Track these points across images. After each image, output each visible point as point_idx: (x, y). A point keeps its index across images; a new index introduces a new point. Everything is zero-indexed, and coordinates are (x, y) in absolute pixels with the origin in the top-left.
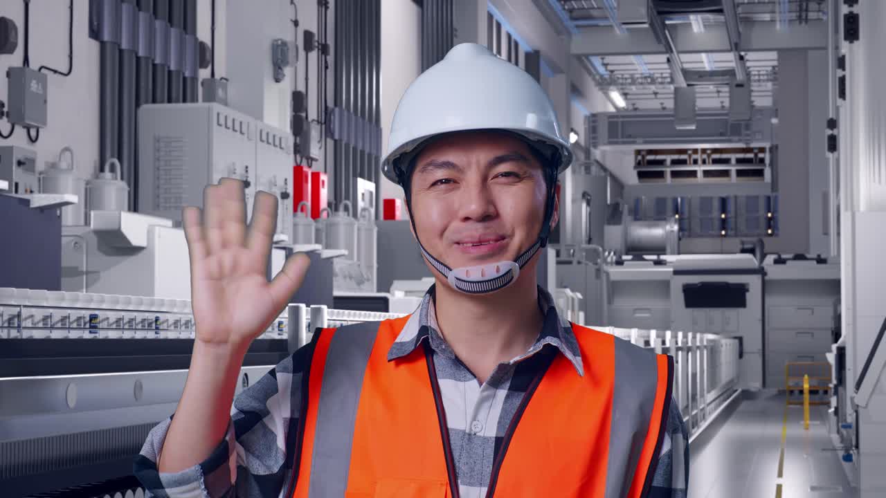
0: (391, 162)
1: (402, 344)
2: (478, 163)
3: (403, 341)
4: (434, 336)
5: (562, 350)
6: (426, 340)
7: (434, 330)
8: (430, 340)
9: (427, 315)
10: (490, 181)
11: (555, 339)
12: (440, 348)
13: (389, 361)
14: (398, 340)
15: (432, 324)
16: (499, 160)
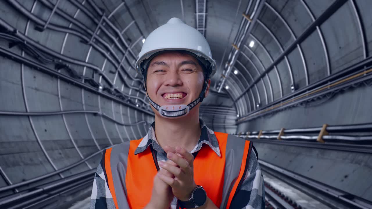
0: (140, 64)
1: (141, 148)
2: (175, 63)
3: (141, 146)
4: (154, 144)
5: (210, 146)
6: (151, 146)
7: (154, 141)
8: (153, 145)
9: (151, 135)
10: (179, 72)
11: (207, 142)
12: (157, 149)
13: (135, 155)
14: (139, 146)
15: (154, 138)
16: (184, 63)
